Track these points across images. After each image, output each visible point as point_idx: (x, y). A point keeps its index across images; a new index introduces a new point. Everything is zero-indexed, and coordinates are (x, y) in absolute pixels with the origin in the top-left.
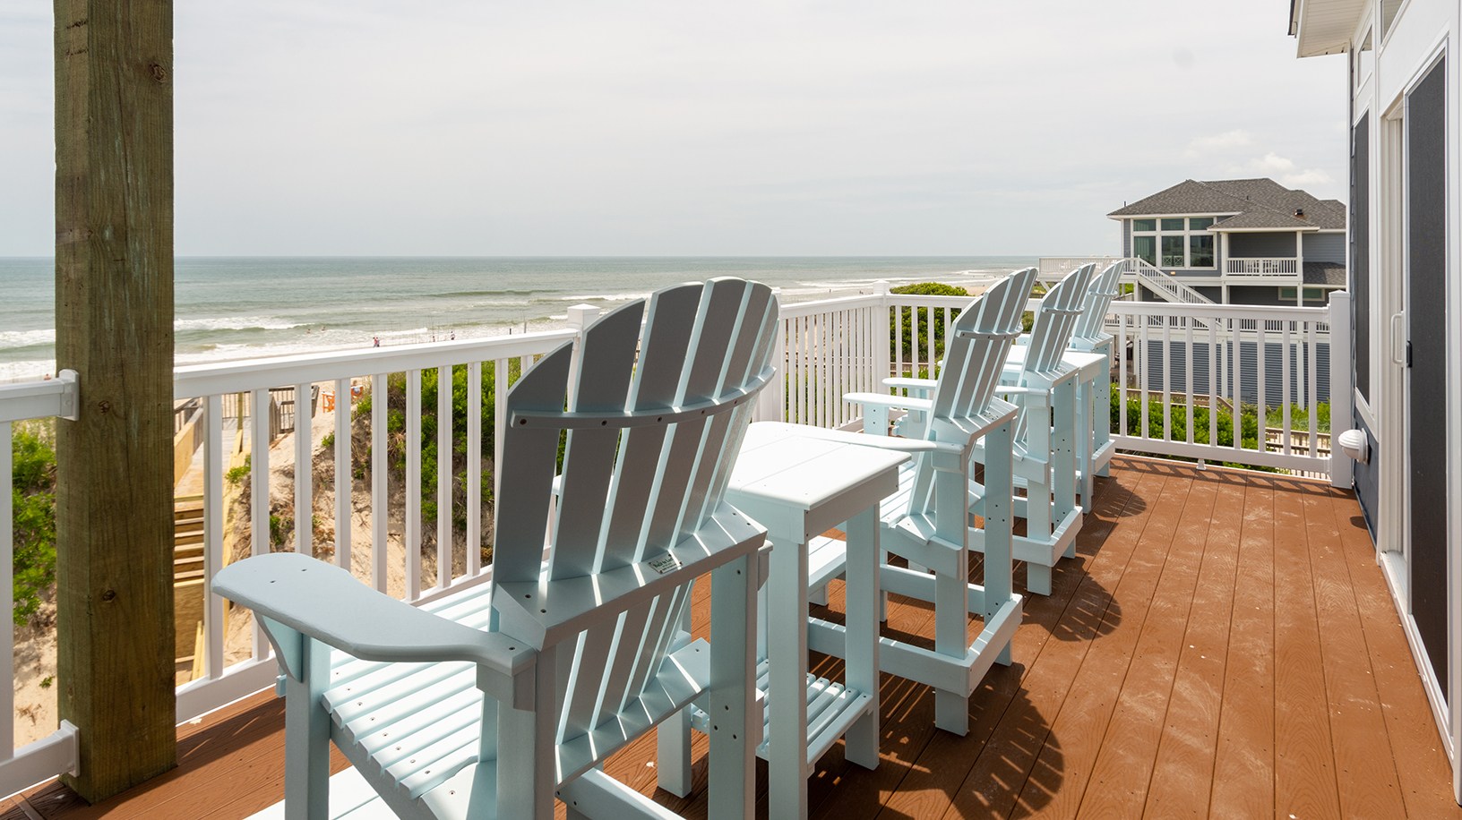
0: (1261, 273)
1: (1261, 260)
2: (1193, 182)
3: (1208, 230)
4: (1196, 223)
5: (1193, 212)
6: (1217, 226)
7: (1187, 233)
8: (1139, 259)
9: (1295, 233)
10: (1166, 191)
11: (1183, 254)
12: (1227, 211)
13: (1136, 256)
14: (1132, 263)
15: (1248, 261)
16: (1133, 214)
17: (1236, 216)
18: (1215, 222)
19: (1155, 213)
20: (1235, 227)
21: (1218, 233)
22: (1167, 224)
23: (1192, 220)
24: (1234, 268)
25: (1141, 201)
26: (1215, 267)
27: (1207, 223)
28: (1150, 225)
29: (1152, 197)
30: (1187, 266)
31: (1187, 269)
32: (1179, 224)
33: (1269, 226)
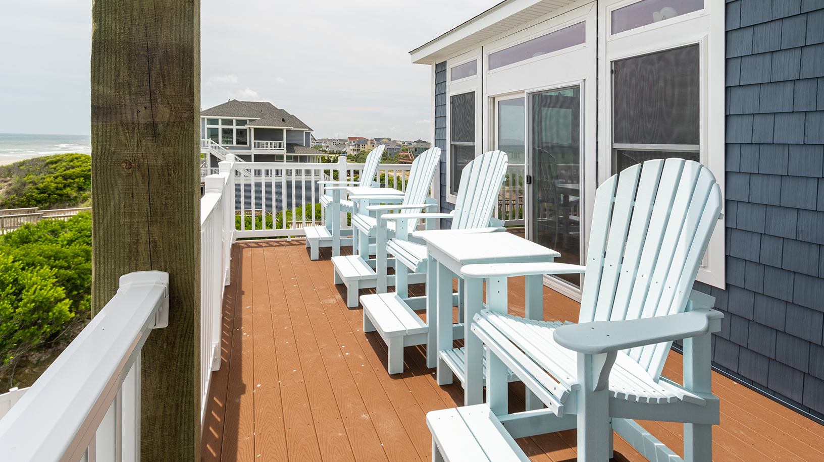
0: (269, 148)
1: (269, 142)
2: (237, 101)
3: (246, 126)
4: (240, 123)
5: (238, 116)
6: (250, 125)
7: (234, 127)
8: (210, 140)
9: (282, 130)
10: (223, 104)
11: (232, 138)
12: (253, 117)
13: (208, 138)
14: (206, 142)
15: (263, 142)
16: (207, 115)
17: (258, 120)
18: (248, 123)
19: (218, 116)
20: (258, 125)
21: (249, 128)
22: (225, 122)
23: (237, 120)
24: (257, 146)
25: (211, 109)
26: (248, 145)
27: (243, 122)
28: (215, 122)
29: (216, 107)
30: (235, 144)
31: (235, 146)
32: (230, 122)
33: (272, 126)
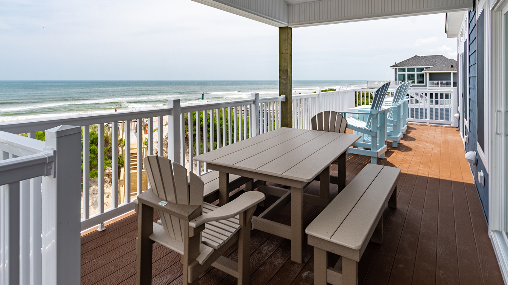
0: (440, 85)
1: (440, 81)
2: (418, 56)
3: (423, 72)
4: (419, 70)
5: (418, 66)
6: (425, 71)
7: (416, 73)
8: (400, 81)
9: (450, 73)
10: (409, 59)
11: (414, 79)
12: (429, 66)
14: (398, 82)
15: (435, 82)
16: (398, 66)
17: (432, 67)
18: (425, 69)
19: (405, 66)
20: (431, 71)
21: (426, 73)
22: (409, 70)
23: (417, 69)
24: (431, 84)
25: (401, 62)
26: (425, 84)
27: (422, 69)
28: (404, 70)
29: (404, 61)
30: (416, 83)
32: (413, 70)
33: (442, 71)
